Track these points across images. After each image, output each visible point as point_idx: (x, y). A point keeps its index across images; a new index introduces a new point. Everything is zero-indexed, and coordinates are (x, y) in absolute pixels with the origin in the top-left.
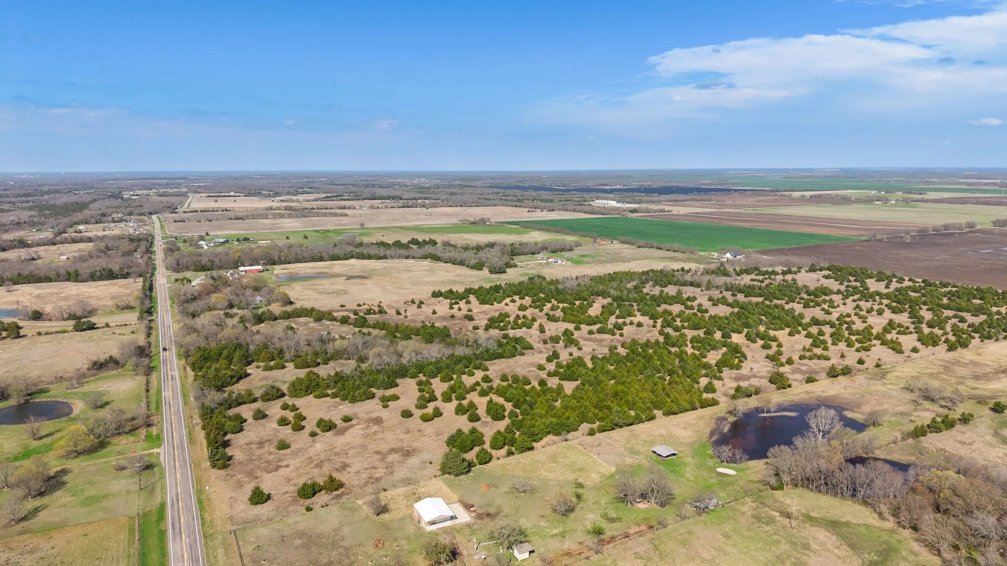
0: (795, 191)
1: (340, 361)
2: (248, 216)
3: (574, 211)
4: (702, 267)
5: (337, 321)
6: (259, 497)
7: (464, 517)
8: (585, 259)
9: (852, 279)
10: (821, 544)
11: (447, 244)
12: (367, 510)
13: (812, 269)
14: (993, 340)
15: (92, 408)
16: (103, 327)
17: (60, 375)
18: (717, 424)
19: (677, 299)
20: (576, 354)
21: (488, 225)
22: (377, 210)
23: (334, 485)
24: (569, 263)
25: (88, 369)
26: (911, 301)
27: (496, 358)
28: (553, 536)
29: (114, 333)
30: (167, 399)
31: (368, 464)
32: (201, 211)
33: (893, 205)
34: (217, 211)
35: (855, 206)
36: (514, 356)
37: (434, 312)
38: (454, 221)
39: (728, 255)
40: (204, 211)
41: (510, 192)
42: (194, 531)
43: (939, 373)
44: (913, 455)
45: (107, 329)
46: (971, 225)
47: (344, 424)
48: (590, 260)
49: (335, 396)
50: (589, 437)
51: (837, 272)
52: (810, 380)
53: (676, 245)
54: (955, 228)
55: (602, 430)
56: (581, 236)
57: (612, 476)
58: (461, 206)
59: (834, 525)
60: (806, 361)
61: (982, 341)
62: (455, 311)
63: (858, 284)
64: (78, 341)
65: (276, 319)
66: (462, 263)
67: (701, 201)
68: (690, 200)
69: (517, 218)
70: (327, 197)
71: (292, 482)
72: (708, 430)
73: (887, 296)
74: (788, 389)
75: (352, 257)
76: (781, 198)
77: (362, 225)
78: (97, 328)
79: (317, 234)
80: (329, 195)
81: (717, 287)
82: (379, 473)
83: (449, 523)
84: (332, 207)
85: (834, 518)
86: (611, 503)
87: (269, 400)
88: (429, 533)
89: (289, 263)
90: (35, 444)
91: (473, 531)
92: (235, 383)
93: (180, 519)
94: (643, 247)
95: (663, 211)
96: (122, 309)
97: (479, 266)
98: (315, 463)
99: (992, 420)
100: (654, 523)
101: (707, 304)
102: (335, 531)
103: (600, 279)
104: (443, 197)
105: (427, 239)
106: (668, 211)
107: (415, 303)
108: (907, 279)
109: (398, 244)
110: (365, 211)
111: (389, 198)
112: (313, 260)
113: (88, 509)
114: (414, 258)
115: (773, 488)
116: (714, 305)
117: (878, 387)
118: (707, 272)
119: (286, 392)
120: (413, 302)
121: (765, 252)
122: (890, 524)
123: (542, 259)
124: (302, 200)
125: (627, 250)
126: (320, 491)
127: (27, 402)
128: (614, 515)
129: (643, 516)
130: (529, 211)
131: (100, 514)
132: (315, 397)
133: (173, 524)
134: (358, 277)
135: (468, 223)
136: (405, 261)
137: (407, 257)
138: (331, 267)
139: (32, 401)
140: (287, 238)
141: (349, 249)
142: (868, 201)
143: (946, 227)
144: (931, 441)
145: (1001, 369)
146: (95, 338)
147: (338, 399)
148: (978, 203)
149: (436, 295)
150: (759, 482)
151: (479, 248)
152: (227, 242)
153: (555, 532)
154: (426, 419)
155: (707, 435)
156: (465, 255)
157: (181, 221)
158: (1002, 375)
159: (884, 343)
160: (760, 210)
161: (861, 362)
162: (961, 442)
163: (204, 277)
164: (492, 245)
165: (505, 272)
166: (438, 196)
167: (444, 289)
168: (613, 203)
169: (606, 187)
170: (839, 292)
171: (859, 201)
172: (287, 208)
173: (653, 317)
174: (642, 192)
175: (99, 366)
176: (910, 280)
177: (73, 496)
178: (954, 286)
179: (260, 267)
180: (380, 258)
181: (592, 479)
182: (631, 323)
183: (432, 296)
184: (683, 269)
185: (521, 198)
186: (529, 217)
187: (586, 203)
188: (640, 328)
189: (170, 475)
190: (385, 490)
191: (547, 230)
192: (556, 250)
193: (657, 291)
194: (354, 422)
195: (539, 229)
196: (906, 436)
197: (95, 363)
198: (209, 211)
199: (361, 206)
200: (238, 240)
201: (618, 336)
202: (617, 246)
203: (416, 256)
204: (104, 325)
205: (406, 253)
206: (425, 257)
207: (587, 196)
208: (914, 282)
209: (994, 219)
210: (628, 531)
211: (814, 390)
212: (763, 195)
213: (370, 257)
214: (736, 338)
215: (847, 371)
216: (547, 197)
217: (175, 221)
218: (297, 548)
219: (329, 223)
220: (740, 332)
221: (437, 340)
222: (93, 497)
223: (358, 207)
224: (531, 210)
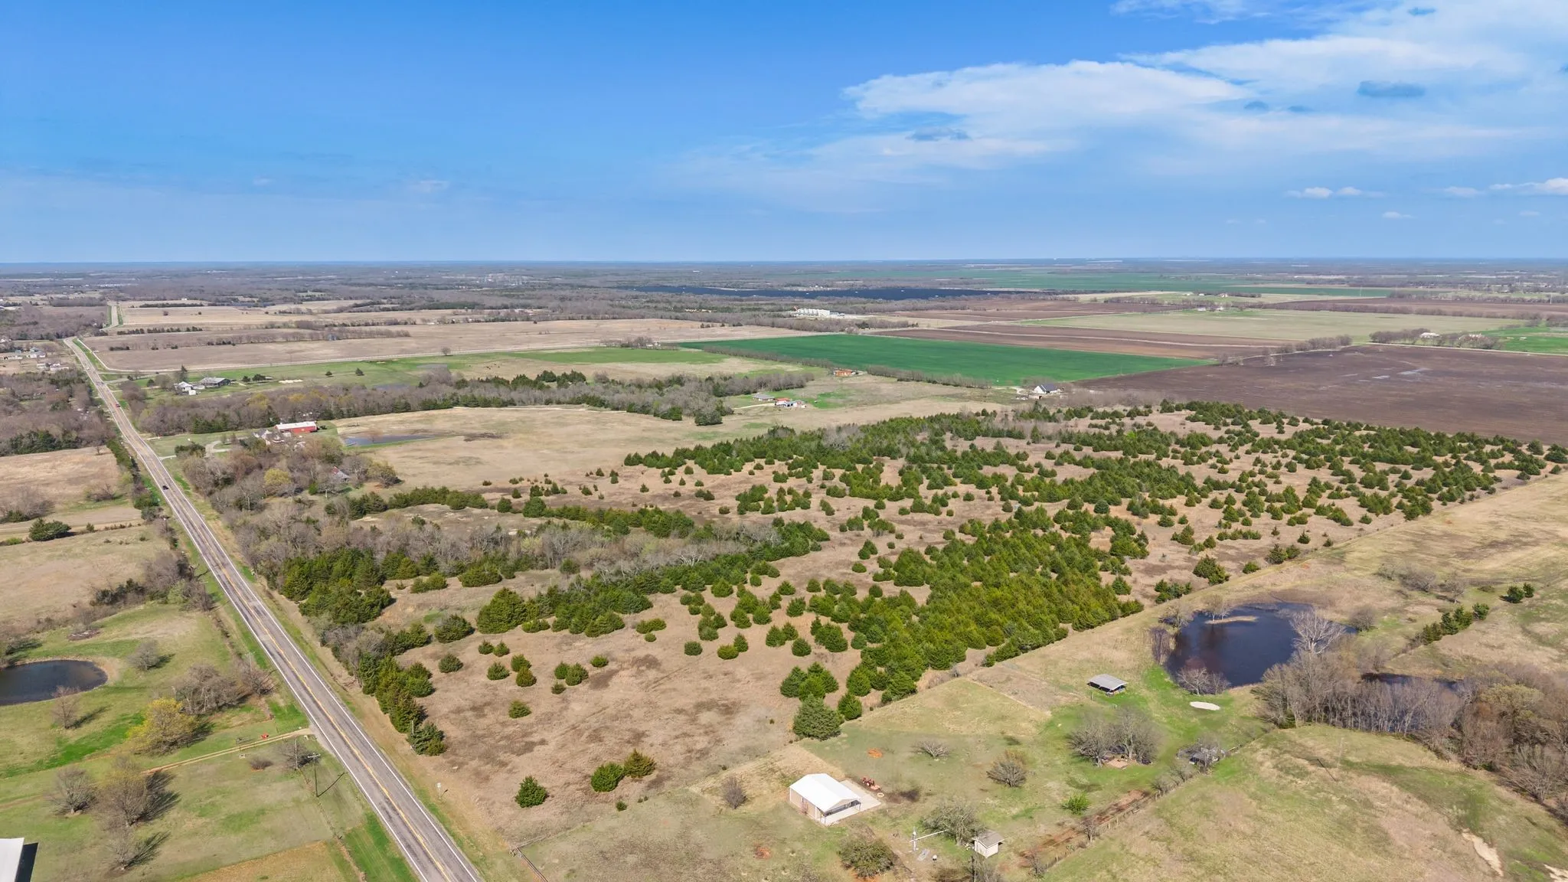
0: (1086, 293)
1: (531, 571)
2: (240, 338)
3: (773, 325)
4: (1010, 408)
5: (493, 508)
6: (531, 795)
7: (870, 802)
8: (832, 400)
9: (1229, 421)
10: (1383, 798)
11: (602, 379)
12: (716, 801)
13: (1167, 408)
14: (1457, 503)
15: (141, 668)
16: (83, 533)
17: (43, 617)
18: (1155, 639)
19: (1000, 457)
20: (900, 546)
21: (650, 348)
22: (452, 326)
23: (640, 767)
24: (810, 407)
25: (93, 604)
26: (1324, 451)
27: (782, 557)
28: (1015, 818)
29: (108, 542)
30: (268, 645)
31: (674, 730)
32: (149, 331)
33: (1222, 314)
34: (178, 330)
35: (1172, 314)
36: (807, 552)
37: (644, 489)
38: (594, 342)
39: (1038, 390)
40: (155, 331)
41: (656, 296)
42: (450, 855)
43: (1412, 551)
44: (1435, 667)
45: (91, 535)
46: (1345, 341)
47: (599, 671)
48: (840, 401)
49: (559, 627)
50: (986, 669)
51: (1201, 411)
52: (1249, 569)
53: (958, 376)
54: (1324, 345)
55: (1002, 657)
56: (805, 364)
57: (1050, 724)
58: (589, 318)
59: (1387, 771)
60: (1228, 542)
61: (1444, 504)
62: (674, 485)
63: (1238, 428)
64: (50, 558)
65: (386, 508)
66: (644, 410)
67: (951, 309)
69: (690, 337)
70: (357, 306)
71: (568, 766)
72: (1148, 648)
73: (1288, 445)
74: (1225, 583)
75: (457, 404)
76: (1064, 303)
77: (445, 351)
78: (73, 534)
79: (374, 367)
80: (359, 302)
81: (1049, 438)
82: (702, 742)
83: (850, 812)
84: (376, 321)
85: (1382, 762)
86: (1072, 763)
87: (452, 639)
88: (829, 828)
89: (356, 416)
90: (73, 736)
91: (894, 819)
92: (379, 614)
93: (416, 839)
94: (908, 380)
95: (905, 325)
96: (98, 500)
97: (674, 415)
98: (586, 734)
99: (1512, 612)
100: (1148, 788)
101: (1048, 465)
102: (680, 837)
103: (876, 430)
104: (552, 304)
105: (569, 373)
106: (913, 325)
107: (602, 475)
108: (1301, 419)
109: (521, 380)
110: (432, 328)
111: (462, 306)
112: (395, 409)
113: (242, 835)
114: (559, 403)
115: (1282, 726)
116: (1058, 464)
117: (1339, 574)
118: (1020, 416)
119: (474, 625)
120: (600, 473)
121: (1087, 384)
122: (1454, 764)
123: (765, 401)
124: (319, 310)
125: (887, 386)
126: (622, 777)
127: (12, 665)
128: (1085, 781)
129: (1125, 778)
130: (702, 327)
131: (269, 844)
132: (527, 630)
133: (408, 846)
134: (483, 436)
135: (618, 345)
136: (547, 408)
137: (548, 402)
138: (429, 420)
139: (19, 663)
140: (329, 374)
141: (448, 391)
142: (1187, 307)
143: (1314, 343)
144: (1447, 645)
145: (1487, 542)
146: (77, 550)
147: (566, 632)
148: (1335, 309)
149: (632, 461)
150: (1256, 718)
151: (659, 385)
152: (226, 382)
153: (1015, 811)
154: (726, 654)
155: (1150, 655)
156: (650, 396)
157: (122, 349)
158: (1492, 551)
159: (1320, 511)
160: (1042, 323)
161: (1304, 540)
162: (1487, 646)
163: (219, 442)
164: (679, 381)
165: (721, 422)
166: (542, 302)
167: (644, 451)
168: (825, 314)
169: (800, 289)
170: (1221, 441)
171: (1174, 307)
172: (300, 325)
173: (981, 484)
174: (856, 296)
175: (112, 598)
176: (1306, 421)
177: (201, 816)
178: (1368, 428)
179: (312, 424)
180: (504, 404)
181: (1025, 730)
182: (955, 495)
183: (626, 464)
184: (984, 413)
185: (679, 305)
186: (708, 336)
187: (784, 313)
188: (971, 503)
189: (357, 771)
190: (725, 768)
191: (748, 356)
192: (783, 386)
193: (963, 446)
194: (612, 666)
195: (735, 355)
196: (1413, 642)
197: (105, 594)
198: (163, 331)
199: (424, 321)
200: (246, 379)
201: (944, 515)
202: (864, 380)
203: (562, 399)
204: (85, 528)
205: (546, 396)
206: (577, 402)
207: (783, 302)
208: (1312, 424)
209: (1373, 331)
210: (1117, 801)
211: (1261, 582)
212: (1037, 300)
213: (487, 404)
214: (1117, 512)
215: (1293, 554)
216: (716, 304)
217: (112, 349)
218: (635, 867)
219: (388, 349)
220: (1117, 503)
221: (676, 532)
222: (240, 816)
223: (418, 322)
224: (705, 324)
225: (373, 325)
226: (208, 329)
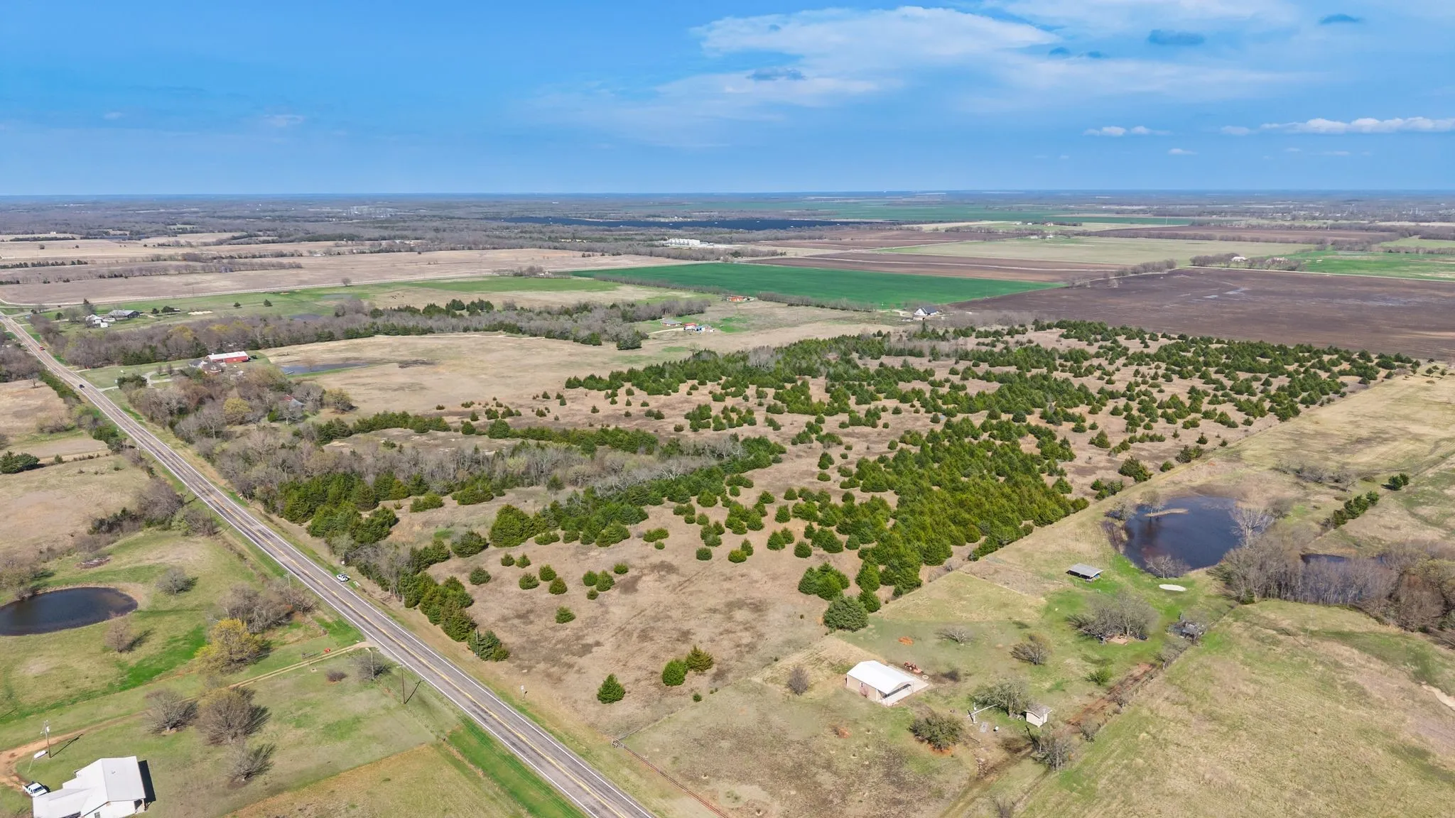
0: (925, 223)
1: (517, 488)
2: (132, 270)
3: (651, 254)
4: (901, 329)
5: (456, 430)
6: (610, 693)
7: (919, 685)
8: (734, 324)
9: (1099, 337)
10: (1348, 659)
11: (510, 307)
12: (780, 690)
13: (1039, 327)
14: (1316, 406)
15: (170, 591)
16: (52, 464)
17: (44, 547)
18: (1109, 532)
19: (909, 374)
20: (852, 456)
21: (543, 277)
22: (339, 257)
23: (699, 662)
24: (718, 331)
25: (91, 533)
26: (1190, 362)
27: (750, 469)
28: (1049, 691)
29: (81, 472)
31: (716, 627)
32: (33, 265)
33: (1052, 241)
34: (63, 264)
35: (1009, 242)
36: (770, 464)
37: (595, 410)
38: (487, 271)
39: (920, 312)
40: (39, 265)
41: (528, 226)
42: (557, 750)
43: (1294, 449)
44: (1350, 547)
45: (60, 466)
46: (1170, 265)
47: (622, 577)
48: (742, 325)
49: (568, 539)
50: (973, 563)
51: (1072, 329)
52: (1165, 468)
53: (844, 301)
54: (1154, 269)
55: (984, 551)
56: (697, 291)
57: (1048, 609)
58: (470, 249)
59: (1343, 637)
60: (1137, 444)
61: (1307, 407)
62: (621, 406)
63: (1108, 344)
64: (27, 489)
65: (351, 434)
66: (563, 336)
67: (810, 238)
68: (796, 238)
69: (577, 266)
70: (234, 238)
71: (631, 664)
72: (1105, 540)
73: (1156, 358)
74: (1149, 481)
75: (377, 332)
76: (908, 232)
77: (346, 281)
78: (42, 466)
79: (278, 298)
80: (236, 234)
81: (948, 356)
82: (746, 638)
83: (904, 694)
84: (263, 254)
85: (1338, 629)
86: (1080, 642)
87: (471, 553)
88: (892, 708)
89: (282, 345)
90: (130, 658)
91: (946, 698)
92: (389, 533)
93: (519, 738)
94: (798, 305)
95: (774, 254)
96: (52, 432)
97: (594, 340)
98: (635, 635)
99: (1396, 498)
100: (1153, 661)
101: (956, 379)
102: (761, 722)
103: (789, 351)
104: (428, 236)
105: (476, 301)
106: (781, 254)
107: (548, 398)
108: (1160, 335)
109: (431, 310)
110: (319, 259)
111: (341, 238)
112: (320, 338)
113: (348, 743)
114: (476, 330)
115: (1243, 602)
116: (964, 379)
117: (1241, 470)
118: (912, 336)
119: (488, 541)
120: (546, 396)
121: (961, 306)
122: (1393, 629)
123: (673, 326)
124: (202, 243)
125: (781, 311)
126: (686, 672)
127: (34, 591)
128: (1097, 657)
129: (1130, 653)
130: (583, 256)
131: (378, 750)
132: (540, 542)
133: (514, 744)
134: (416, 362)
135: (511, 274)
136: (466, 335)
137: (466, 330)
138: (355, 348)
139: (40, 592)
140: (237, 305)
141: (367, 321)
142: (1020, 235)
143: (1145, 267)
144: (1352, 527)
145: (1354, 439)
146: (53, 481)
147: (577, 543)
148: (1150, 236)
149: (572, 384)
150: (1218, 597)
151: (566, 312)
152: (135, 315)
153: (1047, 685)
154: (735, 558)
155: (1109, 546)
156: (565, 323)
157: (12, 283)
158: (1360, 446)
159: (1207, 415)
160: (896, 251)
161: (1202, 441)
162: (1385, 527)
163: (154, 373)
164: (584, 308)
166: (419, 233)
167: (582, 376)
168: (696, 244)
169: (662, 220)
170: (1098, 355)
171: (1007, 235)
172: (186, 258)
173: (904, 399)
174: (717, 226)
175: (111, 526)
176: (1164, 336)
177: (298, 726)
178: (1219, 342)
179: (243, 354)
180: (424, 332)
181: (1031, 616)
182: (884, 409)
183: (567, 387)
184: (879, 334)
185: (553, 235)
186: (592, 265)
187: (656, 243)
188: (901, 416)
189: (433, 678)
190: (776, 660)
191: (641, 284)
192: (685, 313)
193: (873, 365)
194: (632, 573)
195: (627, 283)
196: (1325, 525)
197: (102, 522)
198: (48, 265)
199: (310, 252)
200: (155, 311)
201: (880, 428)
202: (755, 305)
203: (479, 327)
205: (463, 324)
206: (494, 328)
207: (652, 231)
208: (1170, 338)
209: (1194, 256)
210: (1131, 673)
211: (1179, 479)
212: (884, 230)
213: (406, 332)
214: (1033, 420)
215: (1199, 453)
216: (588, 234)
218: (731, 751)
219: (287, 281)
220: (1030, 413)
221: (643, 449)
222: (338, 724)
223: (305, 253)
224: (587, 253)
226: (93, 262)
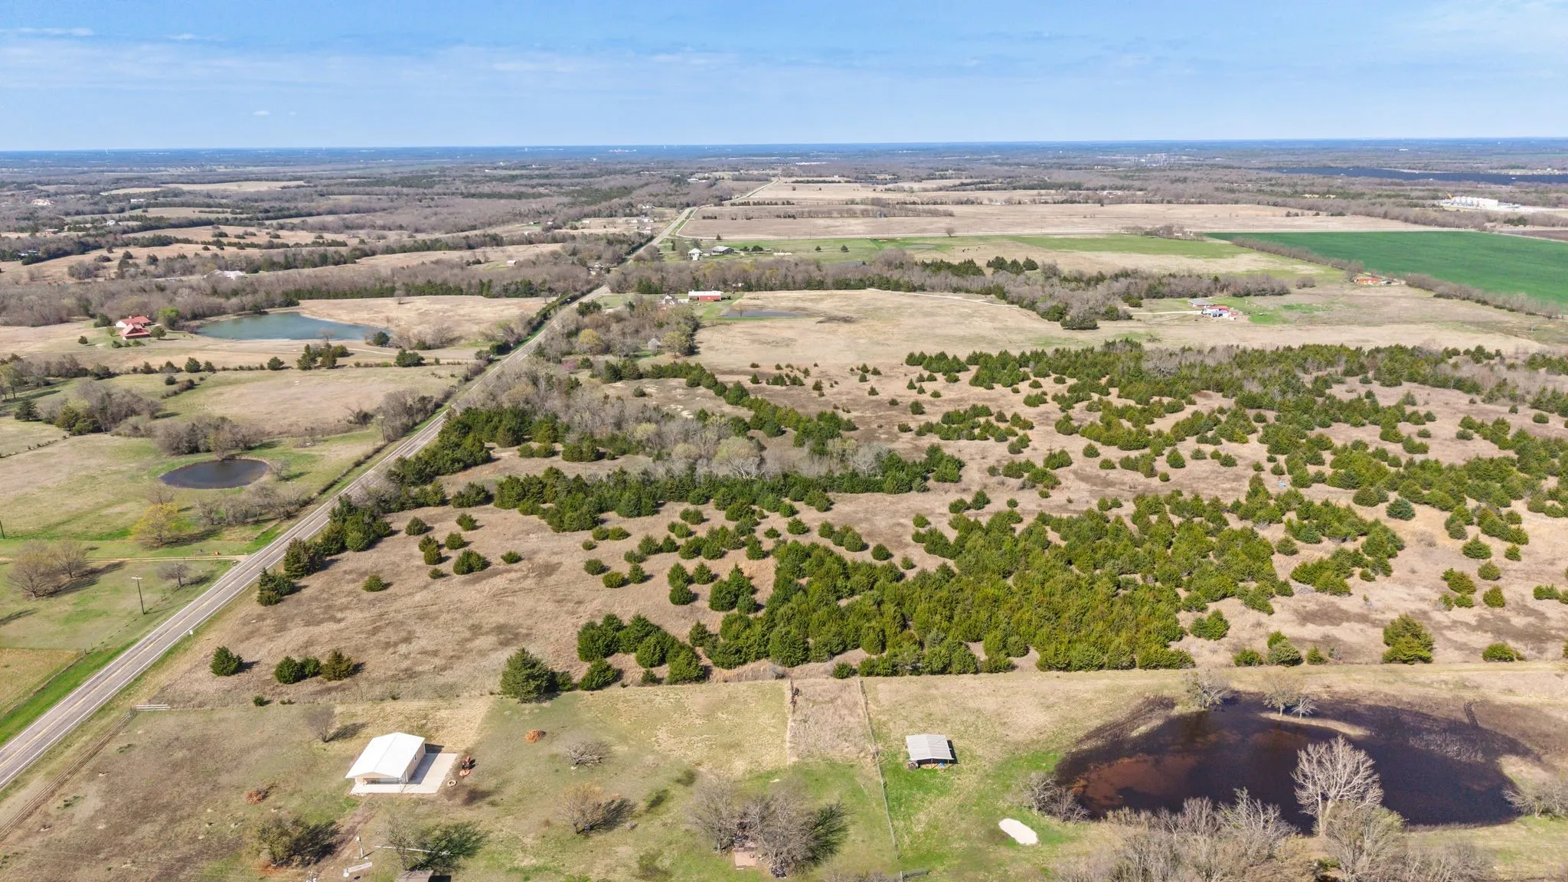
1: (639, 456)
3: (1385, 216)
4: (1537, 348)
5: (716, 390)
8: (1287, 314)
24: (1242, 321)
31: (437, 644)
32: (754, 204)
34: (776, 204)
36: (903, 490)
37: (874, 392)
47: (500, 567)
49: (546, 514)
50: (832, 680)
52: (1494, 655)
55: (866, 672)
56: (1336, 267)
57: (769, 775)
65: (641, 376)
66: (1034, 306)
77: (950, 231)
86: (696, 834)
92: (460, 470)
93: (115, 672)
94: (1448, 297)
98: (377, 624)
101: (1444, 434)
102: (243, 750)
105: (1023, 260)
109: (964, 266)
110: (992, 207)
120: (865, 369)
123: (1200, 307)
124: (918, 189)
125: (1401, 301)
126: (315, 674)
128: (665, 863)
130: (1288, 215)
132: (520, 512)
134: (841, 319)
140: (818, 249)
146: (408, 378)
147: (544, 521)
149: (914, 359)
152: (729, 251)
154: (616, 582)
165: (1095, 327)
168: (1490, 205)
172: (876, 202)
173: (1280, 449)
175: (362, 419)
179: (718, 294)
183: (904, 363)
187: (1428, 202)
194: (519, 565)
195: (1263, 250)
198: (764, 204)
199: (991, 200)
200: (745, 250)
204: (433, 361)
205: (966, 283)
206: (986, 292)
213: (897, 287)
214: (1420, 521)
217: (704, 218)
218: (165, 765)
219: (909, 228)
220: (1447, 508)
225: (942, 203)
